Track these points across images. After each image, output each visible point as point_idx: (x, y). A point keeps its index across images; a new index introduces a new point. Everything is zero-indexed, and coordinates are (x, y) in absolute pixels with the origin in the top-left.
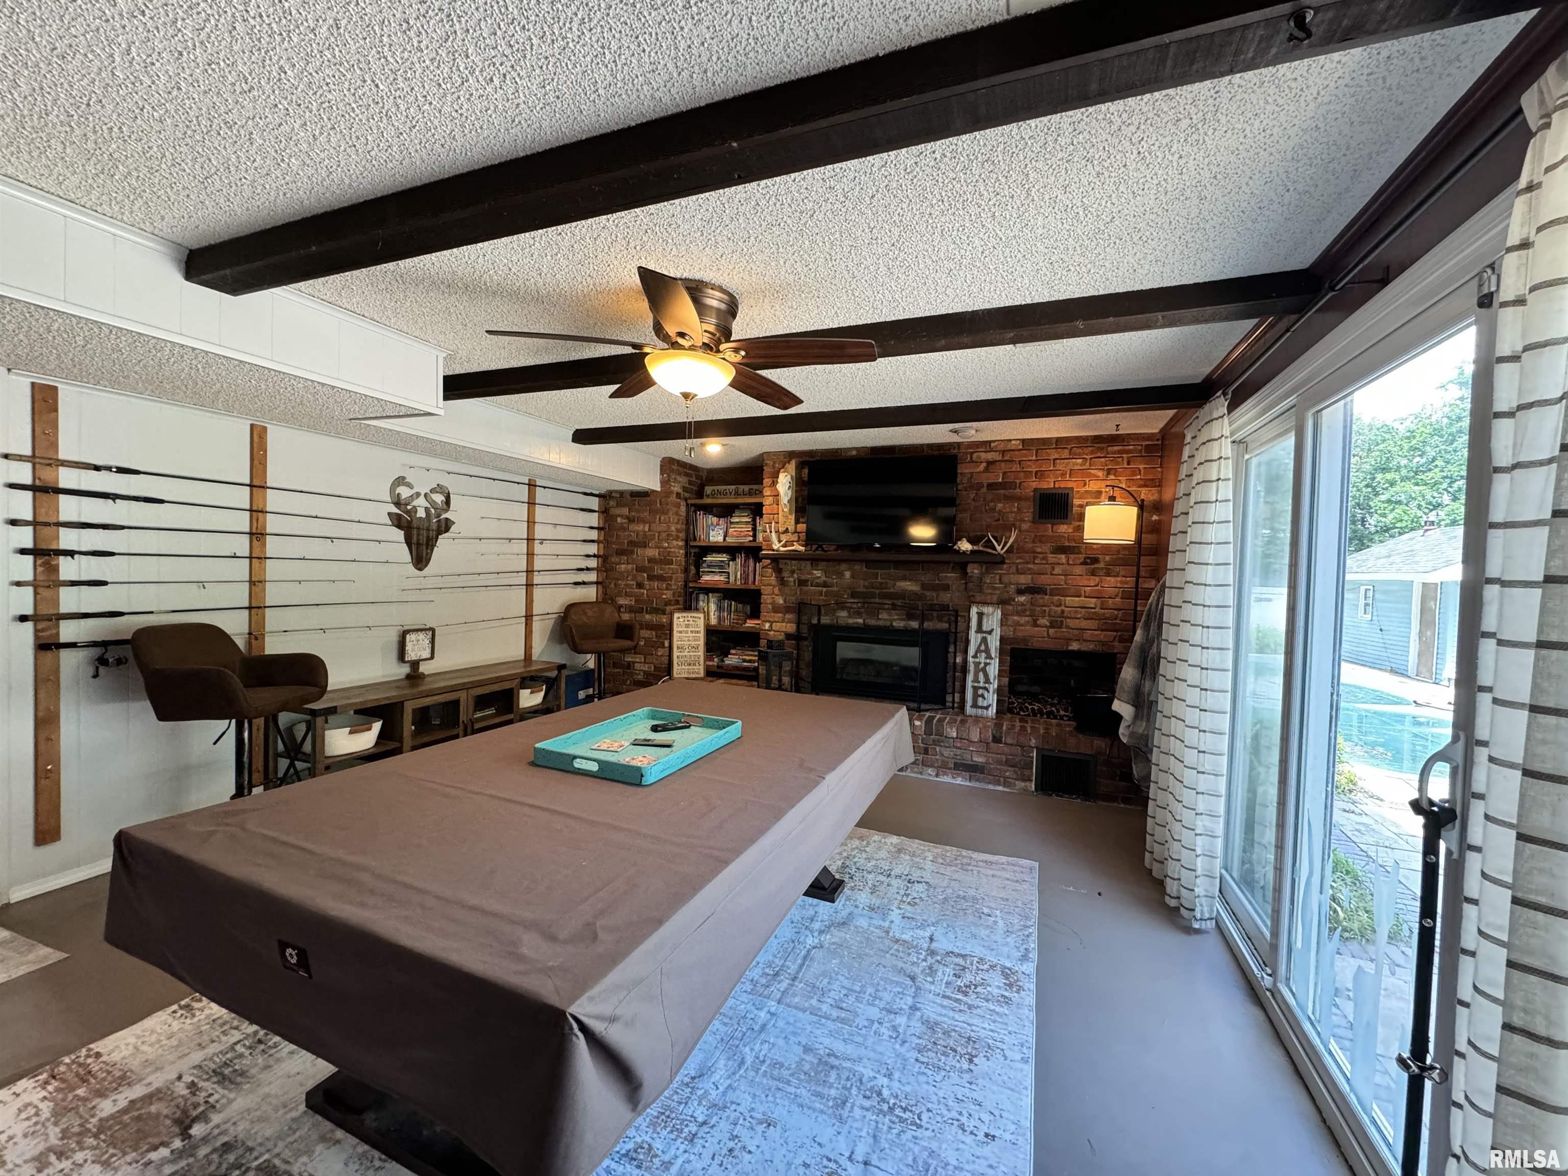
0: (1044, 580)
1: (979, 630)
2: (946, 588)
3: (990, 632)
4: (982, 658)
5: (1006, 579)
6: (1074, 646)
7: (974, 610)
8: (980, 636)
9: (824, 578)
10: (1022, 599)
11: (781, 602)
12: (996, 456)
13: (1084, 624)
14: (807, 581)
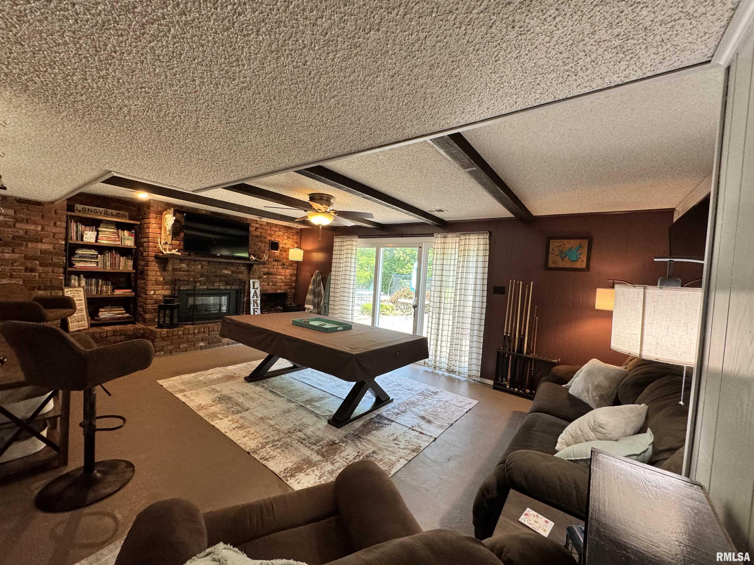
0: (271, 270)
1: (254, 288)
2: (241, 273)
3: (257, 289)
4: (255, 298)
5: (260, 270)
6: (279, 291)
7: (251, 281)
8: (254, 290)
9: (187, 268)
10: (265, 277)
11: (162, 279)
12: (258, 226)
13: (281, 284)
14: (177, 269)
